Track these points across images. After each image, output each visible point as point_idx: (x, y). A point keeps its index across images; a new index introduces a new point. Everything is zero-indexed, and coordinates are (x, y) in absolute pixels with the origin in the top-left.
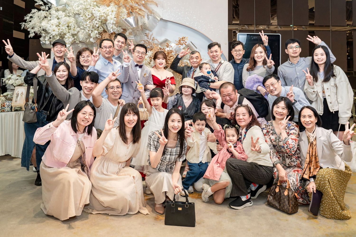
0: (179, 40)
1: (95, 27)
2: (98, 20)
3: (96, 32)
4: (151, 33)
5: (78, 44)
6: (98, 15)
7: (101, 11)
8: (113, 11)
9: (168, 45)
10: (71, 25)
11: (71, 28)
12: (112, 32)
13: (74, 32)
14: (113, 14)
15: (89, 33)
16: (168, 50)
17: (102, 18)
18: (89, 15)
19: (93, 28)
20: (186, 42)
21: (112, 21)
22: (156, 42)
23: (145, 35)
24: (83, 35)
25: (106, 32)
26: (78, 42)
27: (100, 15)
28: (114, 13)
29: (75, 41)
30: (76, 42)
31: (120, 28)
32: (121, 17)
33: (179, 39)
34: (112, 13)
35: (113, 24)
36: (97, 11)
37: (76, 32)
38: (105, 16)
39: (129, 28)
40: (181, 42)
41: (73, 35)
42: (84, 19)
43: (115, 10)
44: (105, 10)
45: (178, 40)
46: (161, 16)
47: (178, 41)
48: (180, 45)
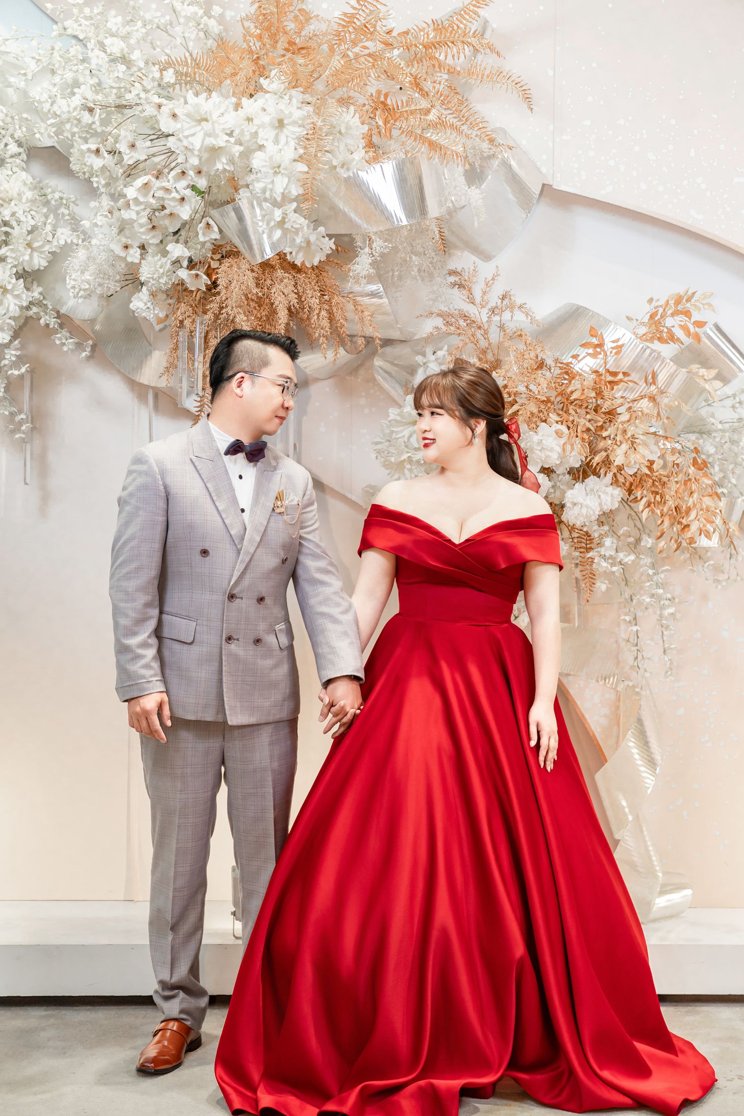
0: (652, 317)
1: (167, 222)
2: (191, 173)
3: (177, 250)
4: (486, 270)
5: (55, 332)
6: (197, 143)
7: (215, 117)
8: (281, 124)
9: (595, 341)
10: (13, 214)
11: (15, 232)
12: (269, 254)
13: (31, 256)
14: (283, 139)
15: (129, 259)
16: (596, 372)
17: (219, 166)
18: (133, 146)
19: (154, 227)
20: (700, 324)
21: (280, 185)
22: (517, 320)
23: (452, 279)
24: (87, 276)
25: (234, 254)
26: (53, 322)
27: (210, 141)
28: (293, 131)
29: (31, 313)
30: (42, 321)
31: (322, 229)
32: (335, 163)
33: (648, 309)
34: (277, 136)
35: (286, 198)
36: (188, 115)
37: (39, 261)
38: (237, 150)
39: (371, 229)
40: (669, 322)
41: (27, 276)
42: (104, 168)
43: (298, 114)
44: (232, 119)
45: (643, 312)
46: (544, 170)
47: (646, 319)
48: (657, 346)
